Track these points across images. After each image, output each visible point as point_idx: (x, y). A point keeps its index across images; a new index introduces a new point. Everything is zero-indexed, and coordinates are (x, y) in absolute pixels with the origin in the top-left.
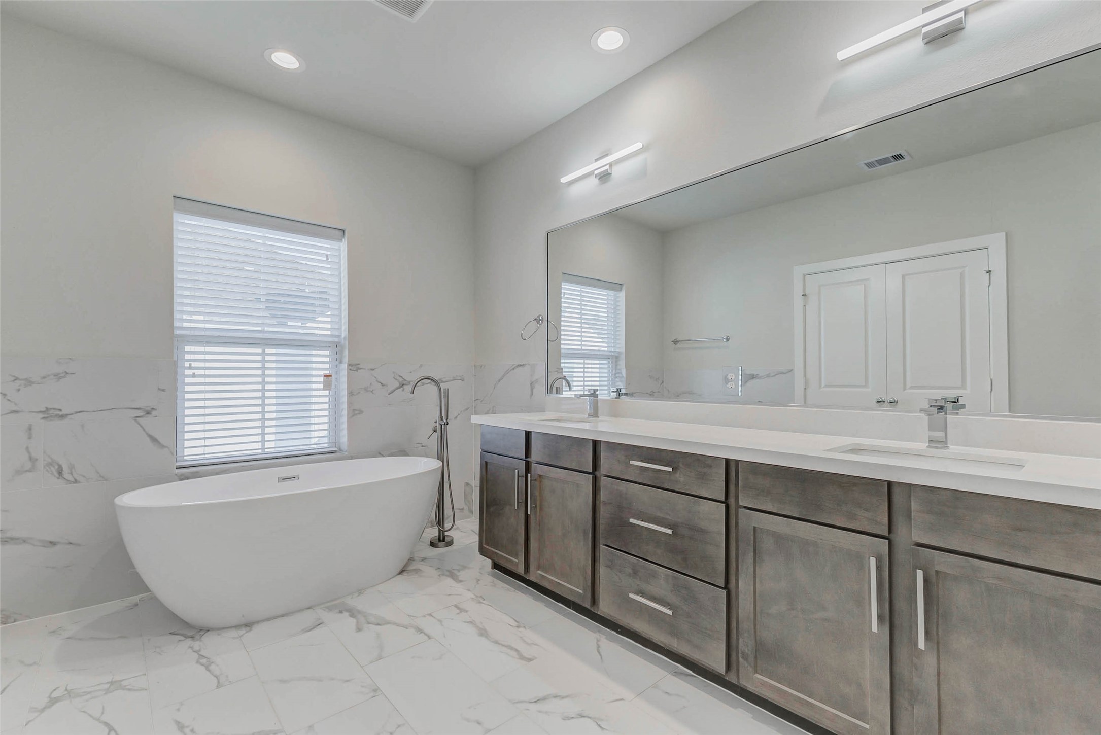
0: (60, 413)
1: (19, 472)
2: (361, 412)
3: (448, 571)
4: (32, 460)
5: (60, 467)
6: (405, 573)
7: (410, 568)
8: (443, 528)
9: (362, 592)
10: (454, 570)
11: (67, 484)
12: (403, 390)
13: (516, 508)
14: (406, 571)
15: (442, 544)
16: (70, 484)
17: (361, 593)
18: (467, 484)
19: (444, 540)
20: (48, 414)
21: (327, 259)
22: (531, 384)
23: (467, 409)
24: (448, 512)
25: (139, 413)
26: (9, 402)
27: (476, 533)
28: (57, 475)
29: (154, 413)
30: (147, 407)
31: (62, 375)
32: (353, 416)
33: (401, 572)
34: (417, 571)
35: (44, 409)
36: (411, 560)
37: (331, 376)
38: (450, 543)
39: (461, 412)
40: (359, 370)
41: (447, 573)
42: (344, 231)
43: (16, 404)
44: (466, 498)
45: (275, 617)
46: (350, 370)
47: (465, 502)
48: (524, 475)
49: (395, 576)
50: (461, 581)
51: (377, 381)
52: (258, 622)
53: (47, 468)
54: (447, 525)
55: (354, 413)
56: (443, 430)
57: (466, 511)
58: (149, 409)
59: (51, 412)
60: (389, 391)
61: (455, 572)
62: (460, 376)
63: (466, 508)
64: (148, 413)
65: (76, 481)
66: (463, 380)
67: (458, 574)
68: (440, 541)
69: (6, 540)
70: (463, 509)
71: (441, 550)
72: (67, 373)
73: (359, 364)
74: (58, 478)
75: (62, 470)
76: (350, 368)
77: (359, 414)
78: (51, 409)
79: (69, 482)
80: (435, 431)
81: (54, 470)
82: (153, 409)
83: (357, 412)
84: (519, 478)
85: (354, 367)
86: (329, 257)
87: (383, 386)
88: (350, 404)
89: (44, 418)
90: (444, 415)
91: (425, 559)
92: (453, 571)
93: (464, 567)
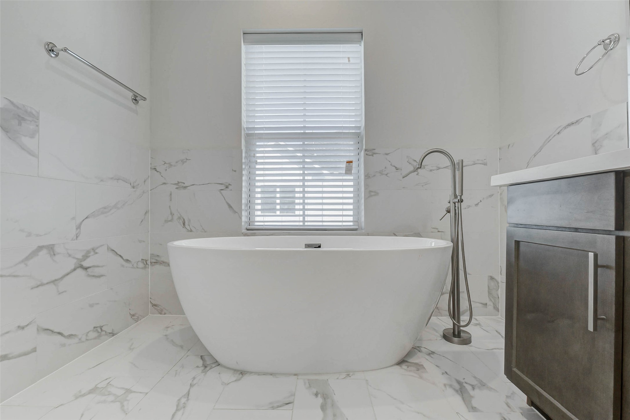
0: (184, 185)
1: (166, 221)
2: (377, 194)
3: (459, 382)
4: (172, 214)
5: (184, 220)
6: (404, 366)
7: (413, 360)
8: (459, 321)
9: (351, 373)
10: (466, 383)
11: (187, 232)
12: (417, 174)
13: (591, 328)
14: (407, 364)
15: (456, 339)
16: (189, 232)
17: (348, 375)
18: (492, 278)
19: (459, 336)
20: (179, 186)
21: (349, 61)
22: (593, 144)
23: (491, 196)
24: (464, 304)
25: (223, 187)
26: (162, 177)
27: (502, 337)
28: (183, 226)
29: (230, 187)
30: (226, 183)
31: (185, 161)
32: (369, 197)
33: (402, 362)
34: (419, 367)
35: (177, 183)
36: (415, 350)
37: (352, 162)
38: (467, 341)
39: (483, 198)
40: (374, 155)
41: (457, 386)
42: (362, 33)
43: (165, 179)
44: (490, 293)
45: (265, 374)
46: (367, 154)
47: (489, 297)
48: (613, 264)
49: (392, 366)
50: (474, 409)
51: (391, 165)
52: (251, 373)
53: (178, 220)
54: (464, 318)
55: (370, 194)
56: (456, 208)
57: (490, 307)
58: (227, 184)
59: (180, 184)
60: (404, 174)
61: (469, 388)
62: (482, 160)
63: (489, 303)
64: (227, 187)
65: (191, 231)
66: (485, 164)
67: (472, 393)
68: (454, 335)
69: (161, 262)
70: (486, 304)
71: (455, 348)
72: (187, 159)
73: (374, 149)
74: (183, 227)
75: (185, 222)
76: (367, 152)
77: (375, 195)
78: (180, 182)
79: (188, 231)
80: (449, 211)
81: (181, 222)
82: (229, 184)
83: (373, 194)
84: (599, 270)
85: (370, 152)
86: (351, 59)
87: (397, 169)
88: (366, 185)
89: (177, 188)
90: (458, 193)
91: (433, 353)
92: (465, 385)
93: (483, 385)
